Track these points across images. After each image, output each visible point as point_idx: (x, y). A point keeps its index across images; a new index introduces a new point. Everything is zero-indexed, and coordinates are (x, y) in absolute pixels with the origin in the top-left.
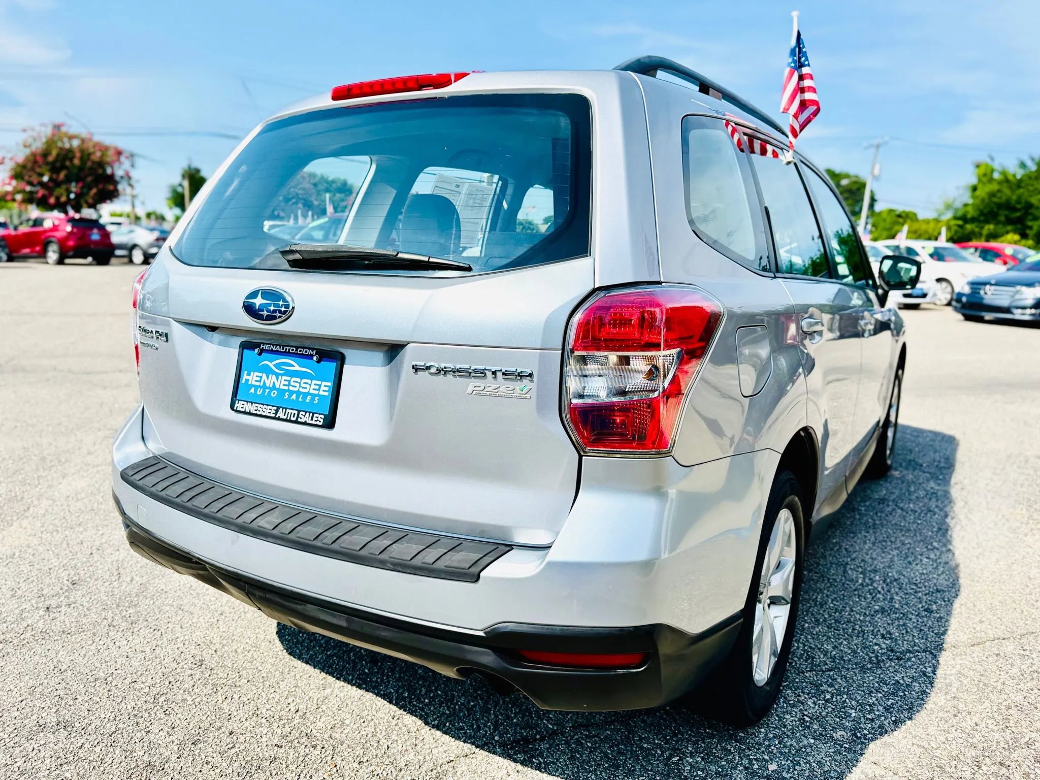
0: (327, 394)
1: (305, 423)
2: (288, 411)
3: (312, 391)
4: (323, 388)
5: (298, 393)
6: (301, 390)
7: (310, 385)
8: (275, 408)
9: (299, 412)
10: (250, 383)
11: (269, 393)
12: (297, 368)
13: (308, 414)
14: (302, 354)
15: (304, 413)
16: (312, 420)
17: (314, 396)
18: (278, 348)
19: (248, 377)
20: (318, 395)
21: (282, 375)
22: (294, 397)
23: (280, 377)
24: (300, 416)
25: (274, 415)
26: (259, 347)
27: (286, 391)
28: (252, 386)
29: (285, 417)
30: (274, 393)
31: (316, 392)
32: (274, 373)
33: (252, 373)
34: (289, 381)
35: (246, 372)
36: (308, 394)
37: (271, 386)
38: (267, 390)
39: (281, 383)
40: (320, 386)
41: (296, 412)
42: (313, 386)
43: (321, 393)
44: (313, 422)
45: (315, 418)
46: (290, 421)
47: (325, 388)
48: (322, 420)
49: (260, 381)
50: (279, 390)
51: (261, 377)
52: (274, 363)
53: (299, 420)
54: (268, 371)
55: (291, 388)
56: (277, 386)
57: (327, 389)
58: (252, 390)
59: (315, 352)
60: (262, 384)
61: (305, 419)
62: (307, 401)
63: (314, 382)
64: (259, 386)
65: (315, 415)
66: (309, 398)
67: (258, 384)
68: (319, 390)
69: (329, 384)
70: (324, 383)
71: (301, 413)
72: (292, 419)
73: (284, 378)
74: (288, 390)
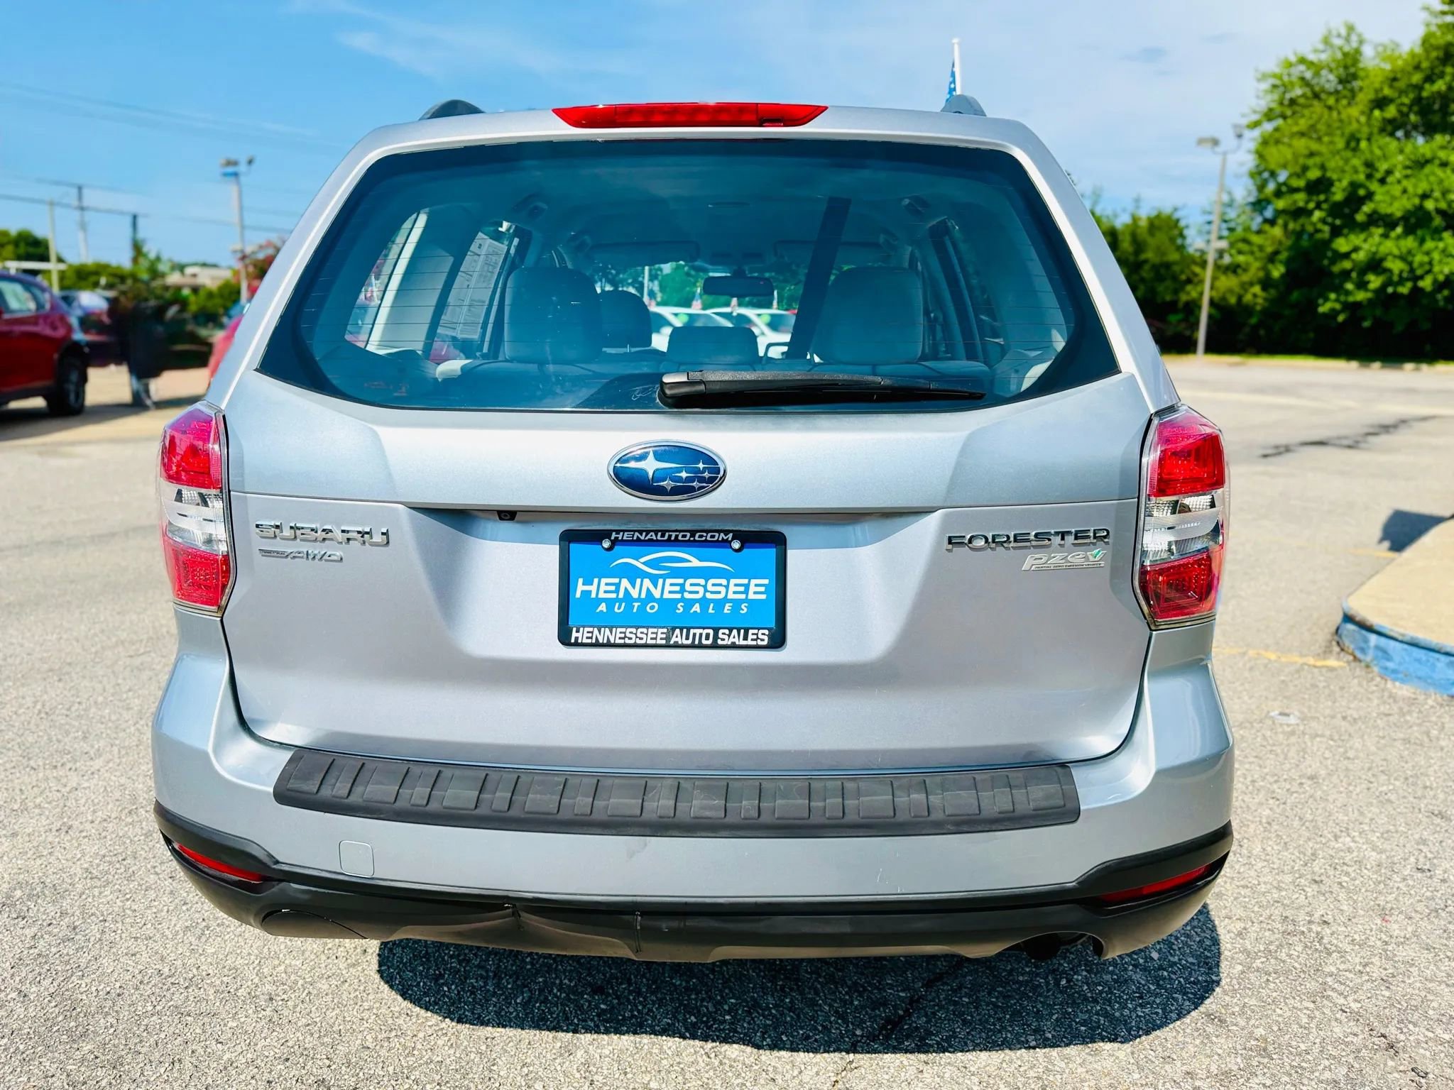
0: (763, 597)
1: (734, 646)
2: (692, 631)
3: (731, 596)
4: (752, 589)
5: (704, 602)
6: (709, 596)
7: (727, 587)
8: (665, 630)
9: (716, 630)
10: (593, 595)
11: (642, 608)
12: (695, 563)
13: (735, 632)
14: (706, 541)
15: (727, 631)
16: (746, 638)
17: (737, 603)
18: (652, 536)
19: (587, 588)
20: (746, 600)
21: (664, 577)
22: (697, 608)
23: (661, 581)
24: (720, 635)
25: (664, 642)
26: (609, 538)
27: (678, 601)
28: (599, 601)
29: (689, 642)
30: (652, 608)
31: (743, 596)
32: (645, 575)
33: (596, 580)
34: (682, 586)
35: (581, 581)
36: (725, 600)
37: (643, 596)
38: (636, 605)
39: (668, 589)
40: (747, 586)
41: (711, 632)
42: (732, 588)
43: (751, 596)
44: (749, 642)
45: (750, 636)
46: (701, 646)
47: (759, 589)
48: (766, 638)
49: (617, 591)
50: (661, 601)
51: (618, 585)
52: (643, 560)
53: (720, 642)
54: (633, 574)
55: (687, 595)
56: (657, 594)
57: (762, 589)
58: (603, 607)
59: (730, 536)
60: (621, 595)
61: (732, 640)
62: (726, 611)
63: (733, 581)
64: (617, 600)
65: (751, 632)
66: (728, 607)
67: (614, 596)
68: (746, 592)
69: (766, 581)
70: (754, 582)
71: (721, 631)
72: (704, 642)
73: (669, 581)
74: (683, 599)
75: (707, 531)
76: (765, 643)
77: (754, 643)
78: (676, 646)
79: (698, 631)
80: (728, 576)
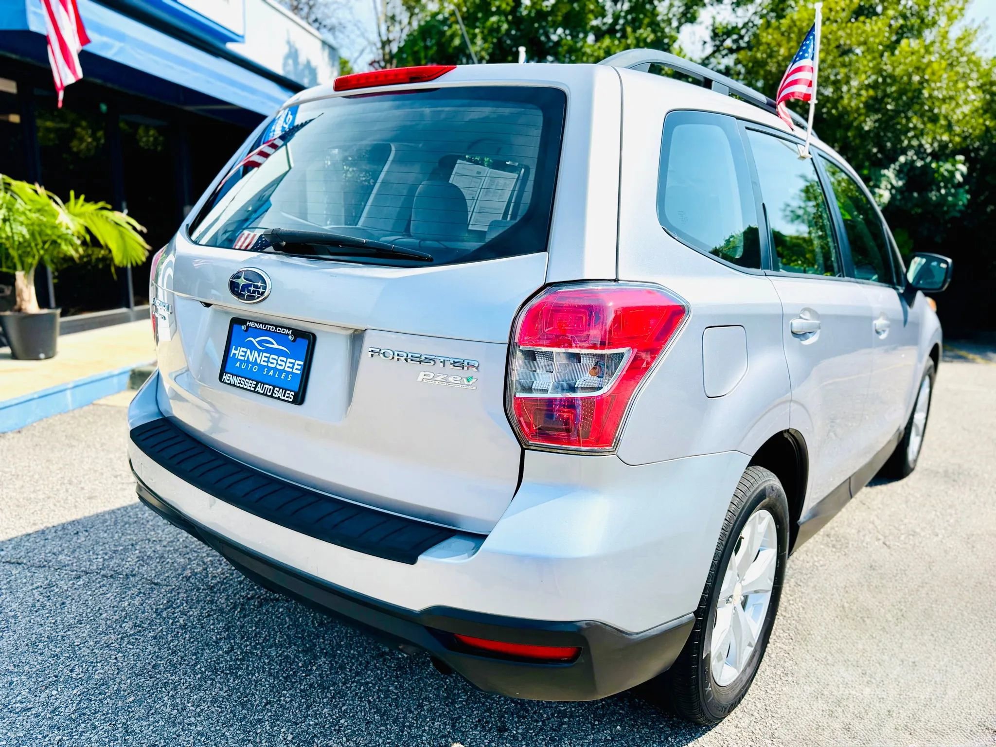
0: (299, 372)
1: (278, 398)
2: (265, 386)
3: (286, 369)
4: (296, 366)
6: (278, 367)
7: (286, 363)
8: (255, 383)
9: (274, 388)
10: (236, 357)
11: (252, 367)
12: (276, 346)
13: (281, 390)
15: (278, 389)
17: (288, 373)
18: (261, 326)
19: (235, 352)
20: (291, 373)
21: (263, 351)
22: (271, 373)
23: (261, 353)
24: (275, 391)
25: (253, 389)
26: (246, 324)
27: (265, 367)
28: (238, 360)
29: (262, 392)
30: (255, 368)
31: (290, 370)
33: (239, 348)
34: (268, 358)
35: (233, 347)
36: (283, 371)
37: (253, 361)
38: (250, 365)
39: (262, 359)
40: (294, 364)
41: (272, 388)
42: (288, 364)
43: (295, 371)
44: (285, 398)
45: (287, 395)
47: (298, 367)
48: (292, 397)
49: (244, 356)
50: (260, 365)
51: (246, 352)
53: (274, 395)
54: (252, 347)
55: (270, 365)
56: (258, 361)
58: (238, 364)
59: (291, 332)
60: (246, 359)
61: (279, 395)
62: (281, 377)
63: (289, 360)
64: (244, 361)
65: (288, 392)
66: (284, 375)
67: (242, 358)
68: (292, 368)
69: (301, 363)
70: (297, 362)
71: (276, 389)
72: (268, 394)
73: (265, 354)
74: (267, 367)
75: (282, 327)
76: (291, 400)
77: (287, 399)
78: (257, 392)
79: (267, 386)
80: (287, 356)
